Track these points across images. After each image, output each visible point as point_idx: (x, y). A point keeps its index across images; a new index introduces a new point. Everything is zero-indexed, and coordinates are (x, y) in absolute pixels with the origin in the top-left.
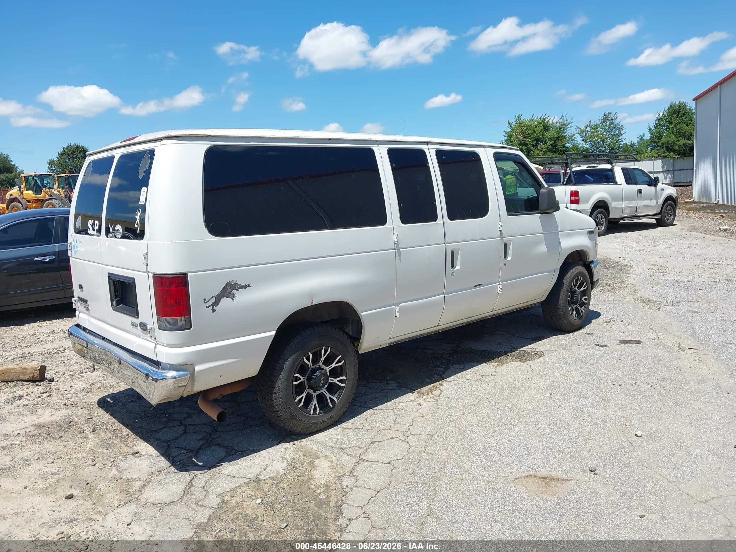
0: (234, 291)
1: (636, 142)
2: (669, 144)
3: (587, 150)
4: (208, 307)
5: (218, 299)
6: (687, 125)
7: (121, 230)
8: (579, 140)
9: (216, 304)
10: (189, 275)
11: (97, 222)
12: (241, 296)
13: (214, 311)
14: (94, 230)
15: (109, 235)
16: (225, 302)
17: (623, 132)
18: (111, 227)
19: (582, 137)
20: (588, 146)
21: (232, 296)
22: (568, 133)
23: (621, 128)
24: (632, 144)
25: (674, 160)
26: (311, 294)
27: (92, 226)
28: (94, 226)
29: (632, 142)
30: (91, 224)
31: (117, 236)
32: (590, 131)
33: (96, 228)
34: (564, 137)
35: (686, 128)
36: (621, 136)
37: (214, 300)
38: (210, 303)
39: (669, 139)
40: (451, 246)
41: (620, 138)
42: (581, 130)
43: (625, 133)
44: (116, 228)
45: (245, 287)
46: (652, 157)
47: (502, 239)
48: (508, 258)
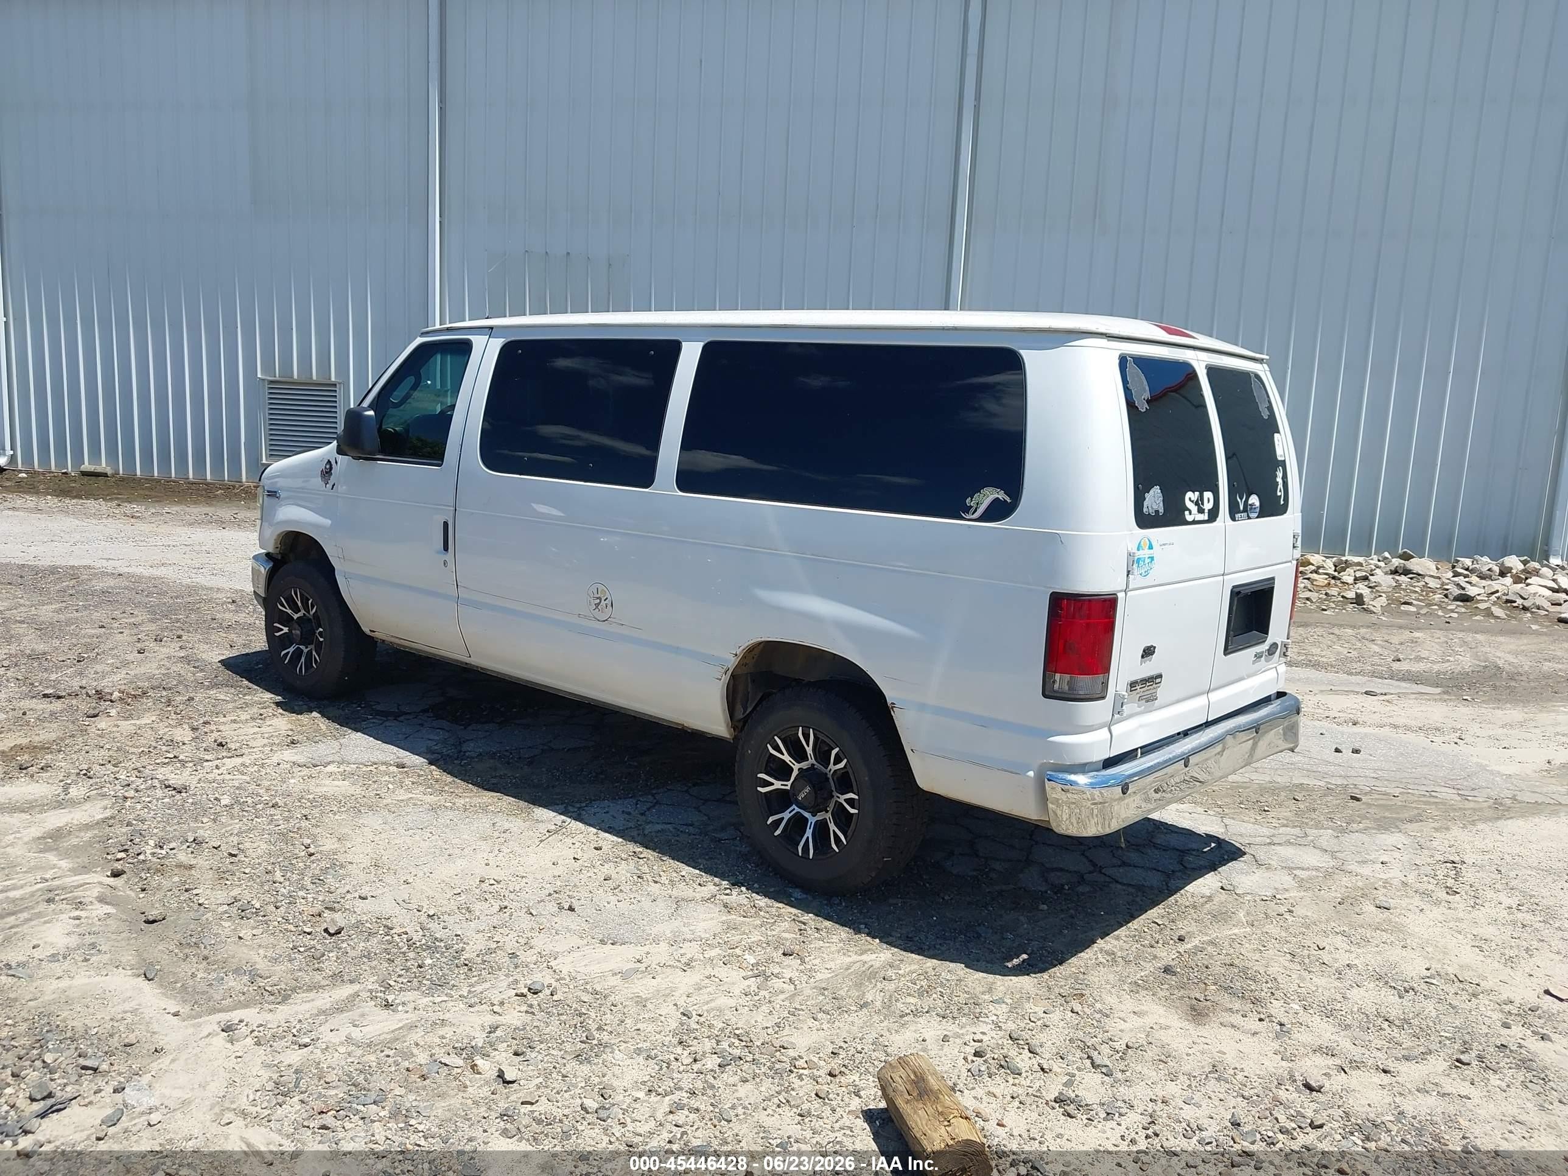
7: (1257, 504)
11: (1208, 495)
14: (1201, 511)
15: (1238, 516)
18: (1241, 499)
27: (1197, 504)
28: (1203, 504)
30: (1192, 501)
31: (1251, 515)
33: (1208, 506)
44: (1250, 502)
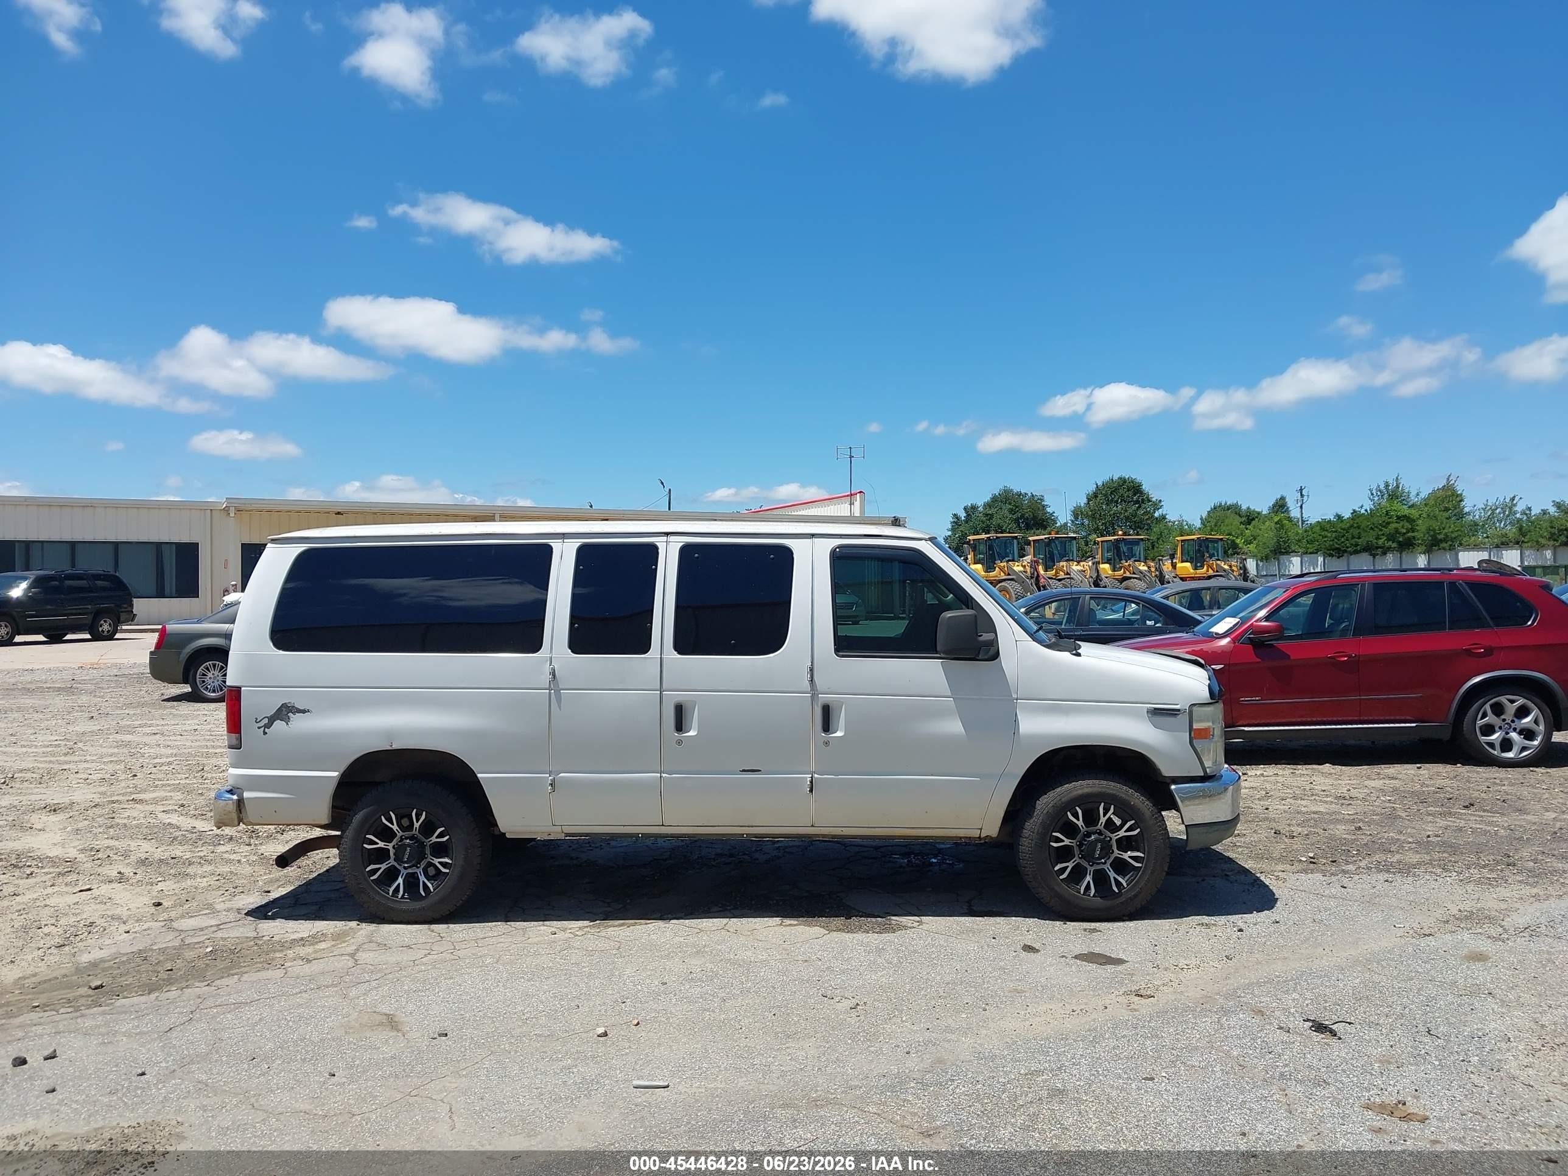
0: (290, 714)
4: (259, 728)
5: (272, 720)
9: (268, 726)
10: (243, 689)
12: (298, 723)
13: (265, 733)
16: (278, 724)
21: (287, 720)
26: (389, 734)
37: (266, 721)
38: (262, 724)
40: (673, 697)
45: (304, 712)
47: (814, 697)
48: (838, 732)
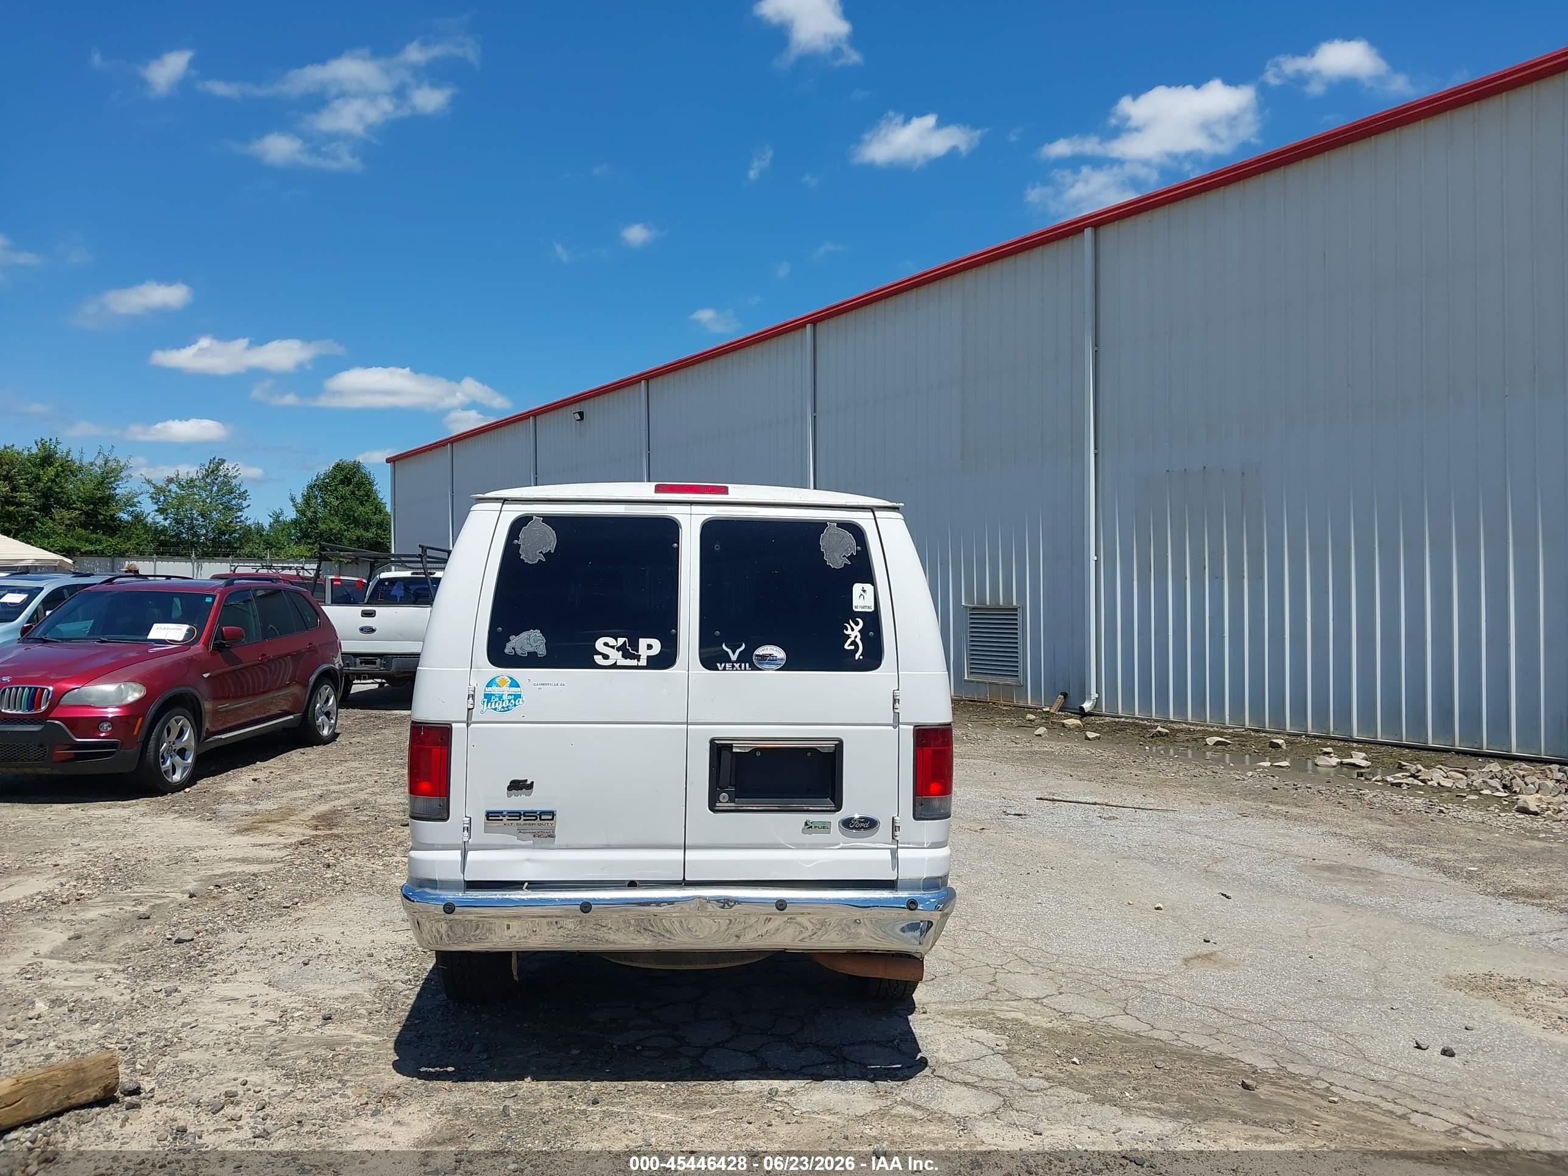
1: (266, 526)
2: (332, 535)
3: (164, 530)
6: (362, 504)
8: (148, 508)
17: (245, 504)
19: (156, 503)
20: (167, 523)
22: (122, 490)
23: (243, 496)
24: (260, 529)
25: (340, 566)
29: (258, 524)
32: (176, 492)
34: (112, 497)
35: (361, 508)
36: (240, 510)
39: (332, 526)
41: (239, 514)
42: (155, 487)
43: (249, 506)
46: (302, 557)
